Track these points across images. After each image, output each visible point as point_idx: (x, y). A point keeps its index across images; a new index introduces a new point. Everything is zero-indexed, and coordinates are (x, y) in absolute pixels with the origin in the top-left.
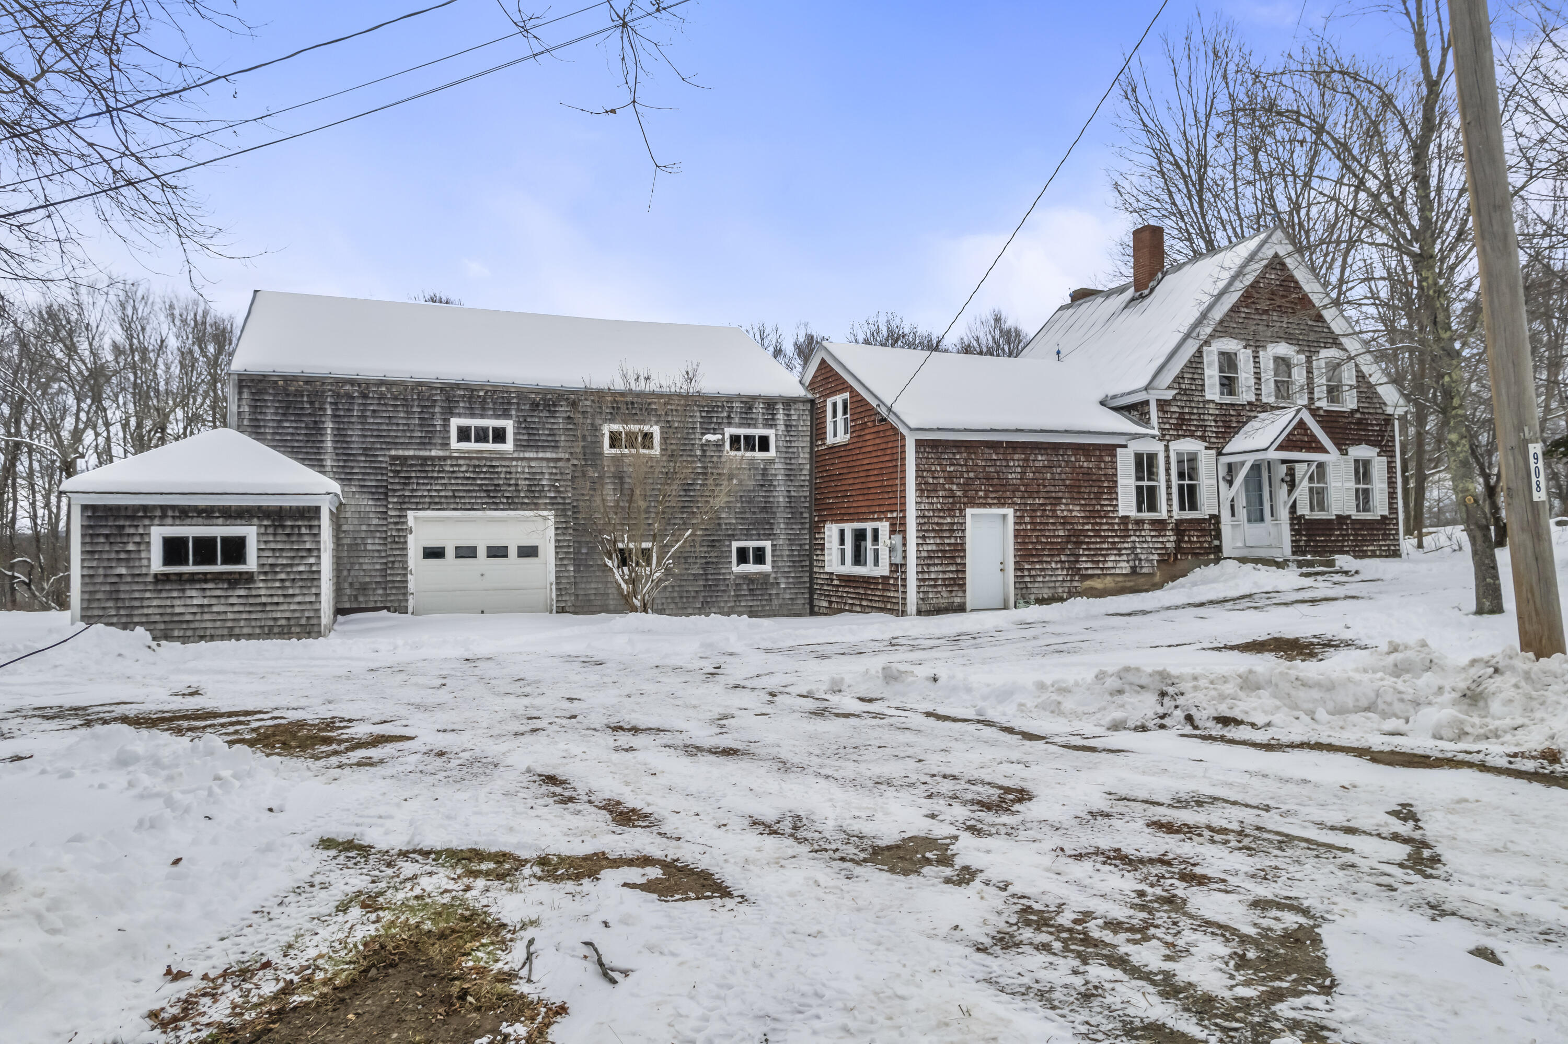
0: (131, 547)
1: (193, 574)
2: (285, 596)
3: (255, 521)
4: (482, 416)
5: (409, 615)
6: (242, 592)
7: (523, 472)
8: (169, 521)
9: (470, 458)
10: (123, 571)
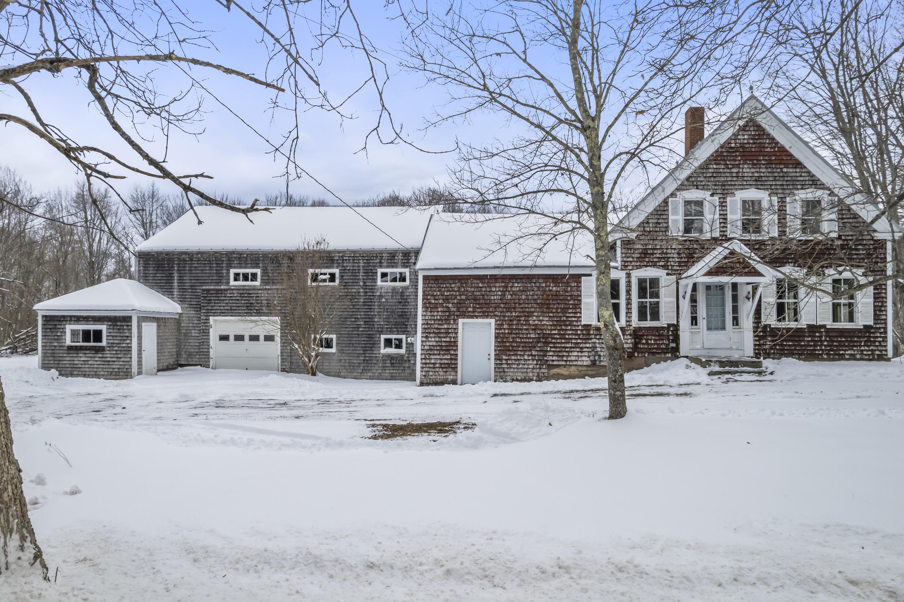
0: (59, 334)
1: (81, 347)
2: (117, 358)
3: (106, 323)
4: (246, 268)
5: (210, 370)
6: (100, 355)
7: (265, 297)
8: (72, 322)
9: (239, 290)
10: (56, 344)
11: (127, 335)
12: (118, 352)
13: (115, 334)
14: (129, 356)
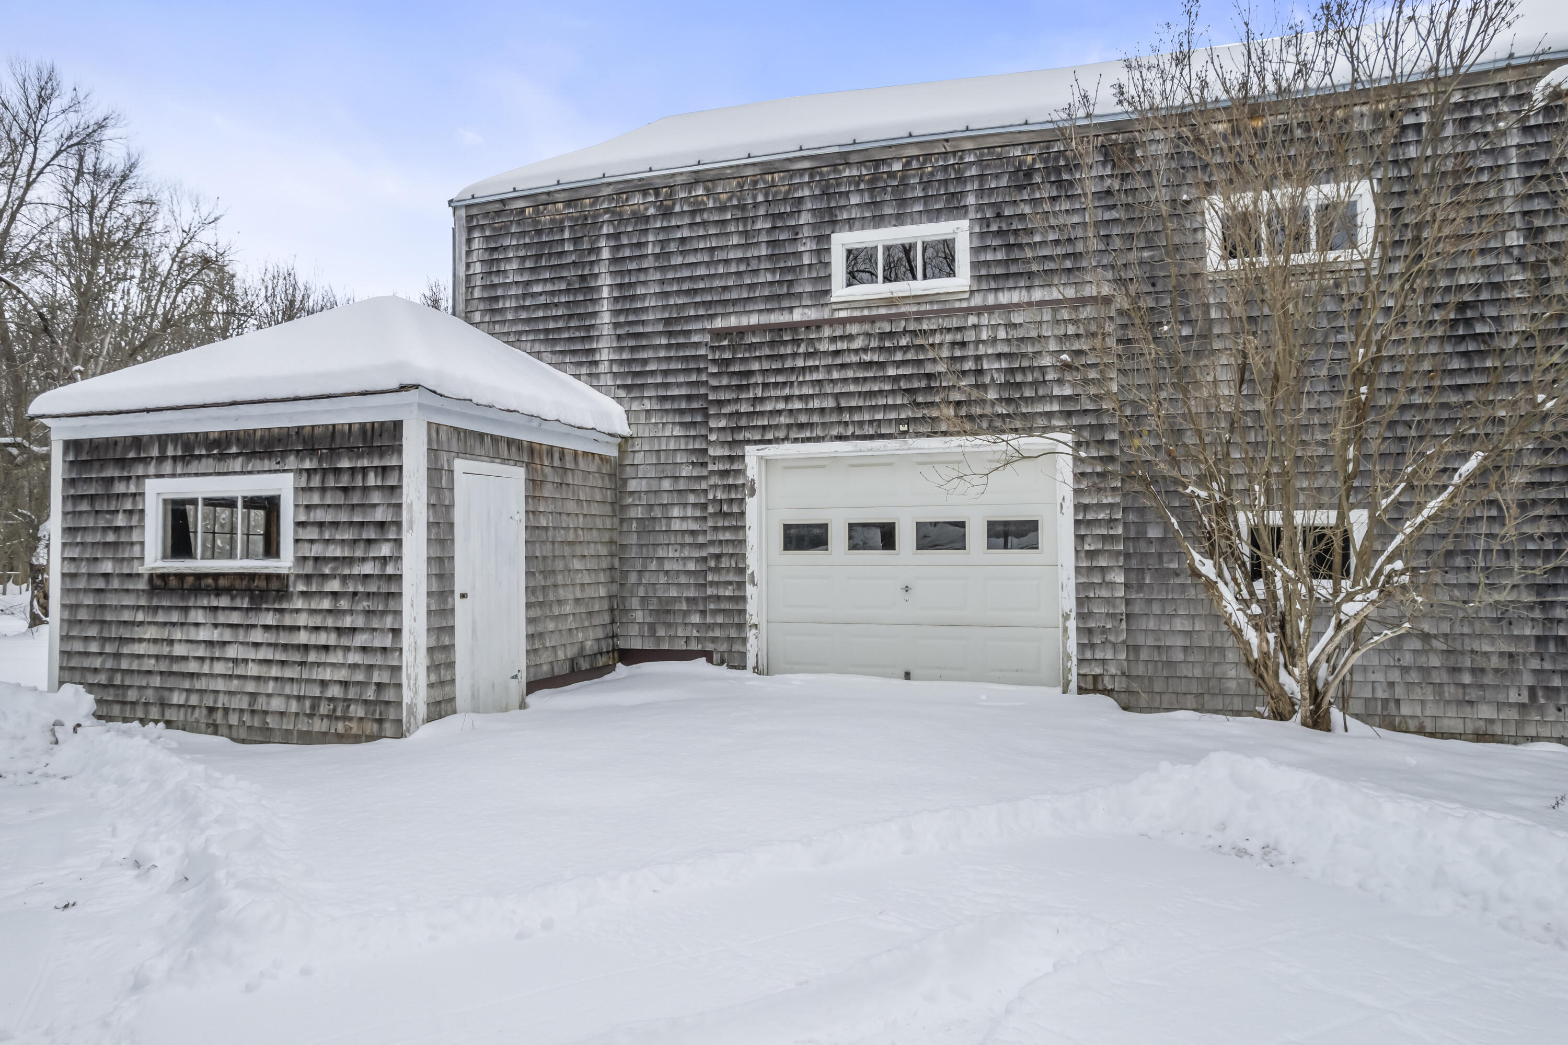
2: (338, 630)
3: (292, 462)
4: (899, 219)
5: (748, 673)
6: (269, 619)
7: (994, 341)
8: (167, 468)
9: (872, 320)
10: (107, 567)
11: (379, 515)
12: (344, 604)
13: (328, 517)
14: (389, 622)
